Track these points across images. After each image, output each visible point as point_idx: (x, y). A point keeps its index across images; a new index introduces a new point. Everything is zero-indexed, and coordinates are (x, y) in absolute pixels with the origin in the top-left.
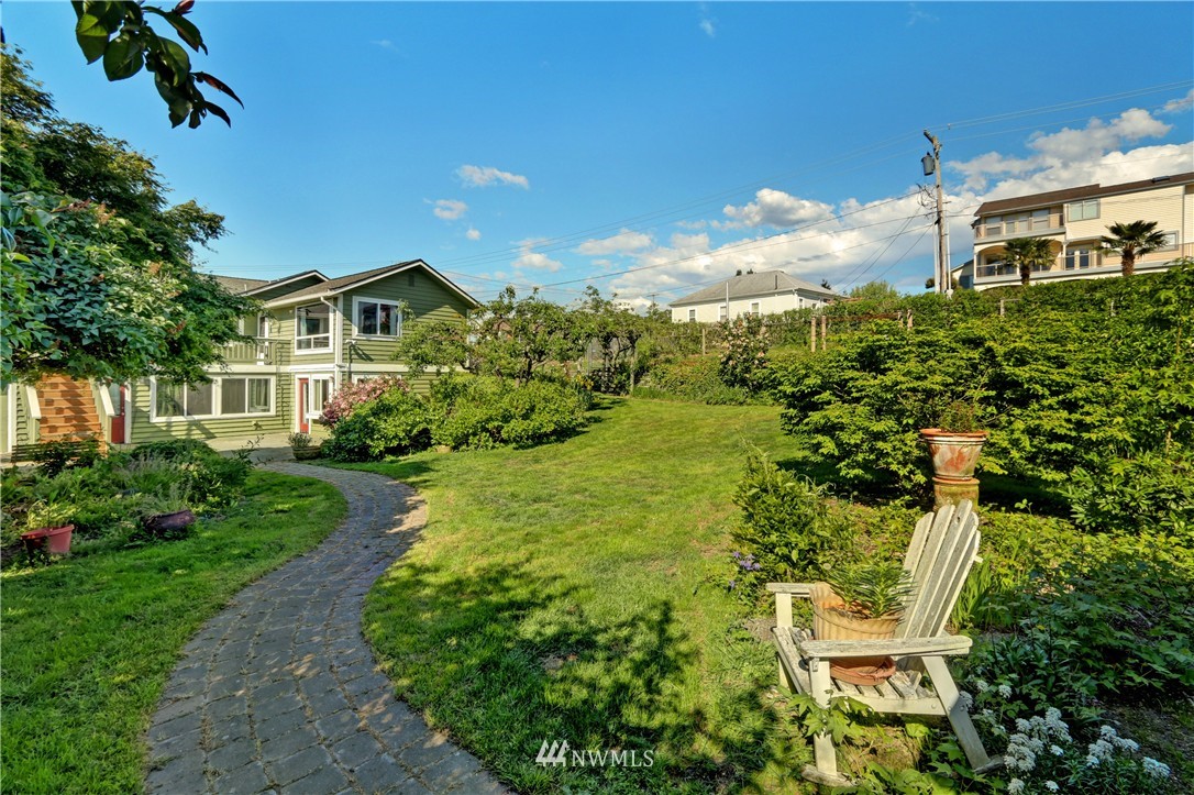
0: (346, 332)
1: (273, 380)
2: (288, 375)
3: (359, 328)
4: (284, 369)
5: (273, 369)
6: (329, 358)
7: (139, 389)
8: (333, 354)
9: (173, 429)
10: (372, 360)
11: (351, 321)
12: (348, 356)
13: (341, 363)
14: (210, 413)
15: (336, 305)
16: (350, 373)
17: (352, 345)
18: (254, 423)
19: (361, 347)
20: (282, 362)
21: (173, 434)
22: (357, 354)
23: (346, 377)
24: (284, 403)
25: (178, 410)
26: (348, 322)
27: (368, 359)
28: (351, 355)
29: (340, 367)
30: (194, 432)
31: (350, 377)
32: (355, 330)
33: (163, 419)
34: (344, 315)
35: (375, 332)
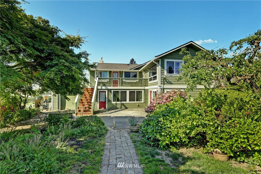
0: (162, 73)
1: (143, 91)
2: (147, 90)
3: (167, 72)
4: (146, 88)
5: (143, 88)
6: (156, 84)
7: (109, 94)
8: (158, 82)
9: (117, 105)
10: (172, 84)
11: (164, 69)
12: (163, 82)
13: (160, 85)
14: (126, 101)
15: (159, 63)
16: (164, 89)
17: (164, 78)
18: (138, 104)
19: (168, 79)
20: (145, 86)
21: (117, 107)
22: (167, 81)
23: (162, 90)
24: (146, 99)
25: (118, 100)
26: (163, 69)
27: (171, 83)
28: (164, 82)
29: (160, 86)
30: (122, 107)
31: (164, 90)
32: (165, 72)
33: (115, 102)
34: (161, 67)
35: (173, 73)
